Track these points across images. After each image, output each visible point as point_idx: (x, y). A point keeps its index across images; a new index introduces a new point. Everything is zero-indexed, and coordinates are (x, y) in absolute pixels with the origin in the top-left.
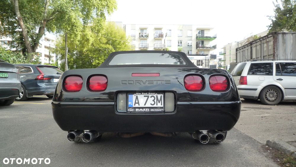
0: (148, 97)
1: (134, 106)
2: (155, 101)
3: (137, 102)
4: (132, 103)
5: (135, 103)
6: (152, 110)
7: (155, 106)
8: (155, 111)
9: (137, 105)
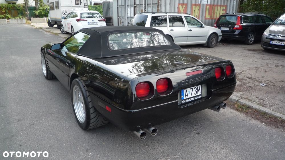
0: (193, 89)
1: (185, 98)
2: (197, 91)
3: (186, 94)
4: (184, 96)
5: (186, 95)
6: (196, 98)
7: (197, 95)
8: (197, 99)
9: (187, 97)
